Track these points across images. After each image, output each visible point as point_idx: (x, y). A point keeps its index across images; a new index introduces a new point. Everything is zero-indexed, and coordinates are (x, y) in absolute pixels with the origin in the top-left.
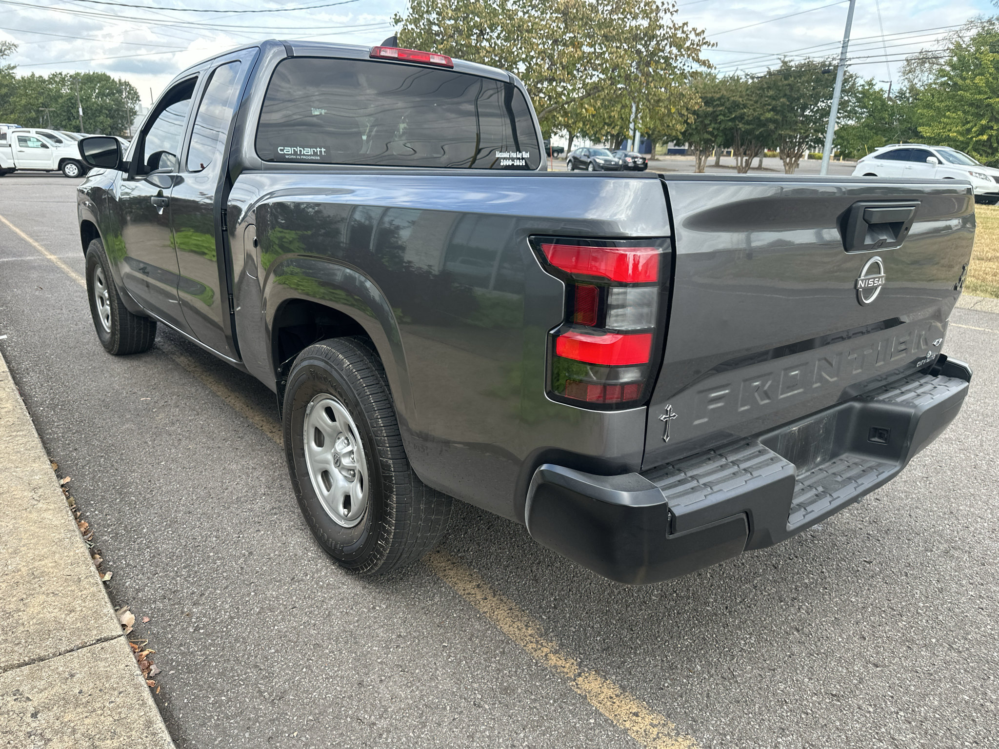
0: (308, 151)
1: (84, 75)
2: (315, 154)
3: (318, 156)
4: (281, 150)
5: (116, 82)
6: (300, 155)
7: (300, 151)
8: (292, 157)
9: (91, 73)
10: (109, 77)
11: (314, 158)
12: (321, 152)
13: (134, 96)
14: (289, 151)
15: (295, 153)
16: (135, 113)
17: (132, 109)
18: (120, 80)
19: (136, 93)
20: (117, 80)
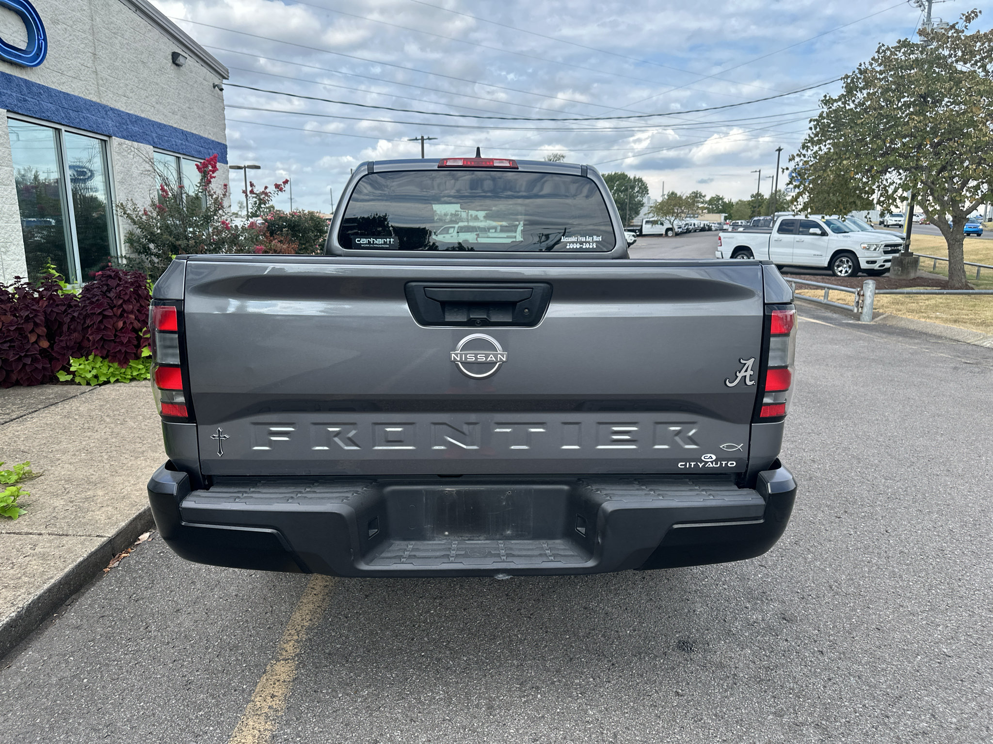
0: (380, 241)
1: (608, 175)
2: (385, 243)
3: (387, 244)
4: (358, 241)
5: (631, 180)
6: (373, 244)
7: (374, 241)
8: (367, 245)
9: (613, 174)
10: (627, 176)
11: (384, 246)
12: (390, 241)
13: (644, 190)
14: (364, 241)
15: (369, 243)
16: (642, 205)
17: (640, 201)
18: (635, 178)
19: (646, 188)
20: (632, 177)
